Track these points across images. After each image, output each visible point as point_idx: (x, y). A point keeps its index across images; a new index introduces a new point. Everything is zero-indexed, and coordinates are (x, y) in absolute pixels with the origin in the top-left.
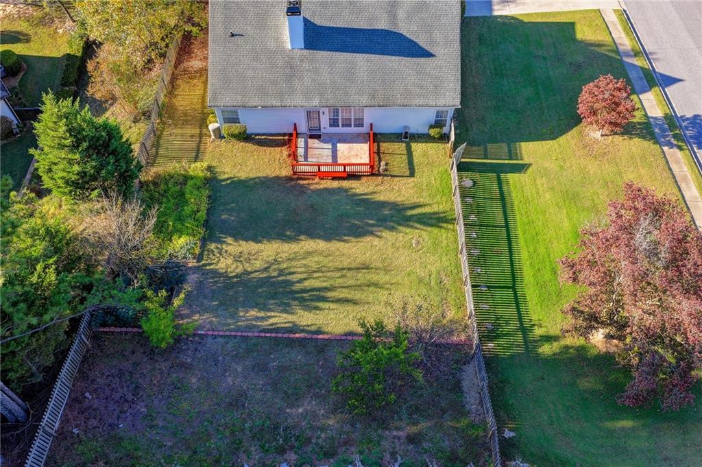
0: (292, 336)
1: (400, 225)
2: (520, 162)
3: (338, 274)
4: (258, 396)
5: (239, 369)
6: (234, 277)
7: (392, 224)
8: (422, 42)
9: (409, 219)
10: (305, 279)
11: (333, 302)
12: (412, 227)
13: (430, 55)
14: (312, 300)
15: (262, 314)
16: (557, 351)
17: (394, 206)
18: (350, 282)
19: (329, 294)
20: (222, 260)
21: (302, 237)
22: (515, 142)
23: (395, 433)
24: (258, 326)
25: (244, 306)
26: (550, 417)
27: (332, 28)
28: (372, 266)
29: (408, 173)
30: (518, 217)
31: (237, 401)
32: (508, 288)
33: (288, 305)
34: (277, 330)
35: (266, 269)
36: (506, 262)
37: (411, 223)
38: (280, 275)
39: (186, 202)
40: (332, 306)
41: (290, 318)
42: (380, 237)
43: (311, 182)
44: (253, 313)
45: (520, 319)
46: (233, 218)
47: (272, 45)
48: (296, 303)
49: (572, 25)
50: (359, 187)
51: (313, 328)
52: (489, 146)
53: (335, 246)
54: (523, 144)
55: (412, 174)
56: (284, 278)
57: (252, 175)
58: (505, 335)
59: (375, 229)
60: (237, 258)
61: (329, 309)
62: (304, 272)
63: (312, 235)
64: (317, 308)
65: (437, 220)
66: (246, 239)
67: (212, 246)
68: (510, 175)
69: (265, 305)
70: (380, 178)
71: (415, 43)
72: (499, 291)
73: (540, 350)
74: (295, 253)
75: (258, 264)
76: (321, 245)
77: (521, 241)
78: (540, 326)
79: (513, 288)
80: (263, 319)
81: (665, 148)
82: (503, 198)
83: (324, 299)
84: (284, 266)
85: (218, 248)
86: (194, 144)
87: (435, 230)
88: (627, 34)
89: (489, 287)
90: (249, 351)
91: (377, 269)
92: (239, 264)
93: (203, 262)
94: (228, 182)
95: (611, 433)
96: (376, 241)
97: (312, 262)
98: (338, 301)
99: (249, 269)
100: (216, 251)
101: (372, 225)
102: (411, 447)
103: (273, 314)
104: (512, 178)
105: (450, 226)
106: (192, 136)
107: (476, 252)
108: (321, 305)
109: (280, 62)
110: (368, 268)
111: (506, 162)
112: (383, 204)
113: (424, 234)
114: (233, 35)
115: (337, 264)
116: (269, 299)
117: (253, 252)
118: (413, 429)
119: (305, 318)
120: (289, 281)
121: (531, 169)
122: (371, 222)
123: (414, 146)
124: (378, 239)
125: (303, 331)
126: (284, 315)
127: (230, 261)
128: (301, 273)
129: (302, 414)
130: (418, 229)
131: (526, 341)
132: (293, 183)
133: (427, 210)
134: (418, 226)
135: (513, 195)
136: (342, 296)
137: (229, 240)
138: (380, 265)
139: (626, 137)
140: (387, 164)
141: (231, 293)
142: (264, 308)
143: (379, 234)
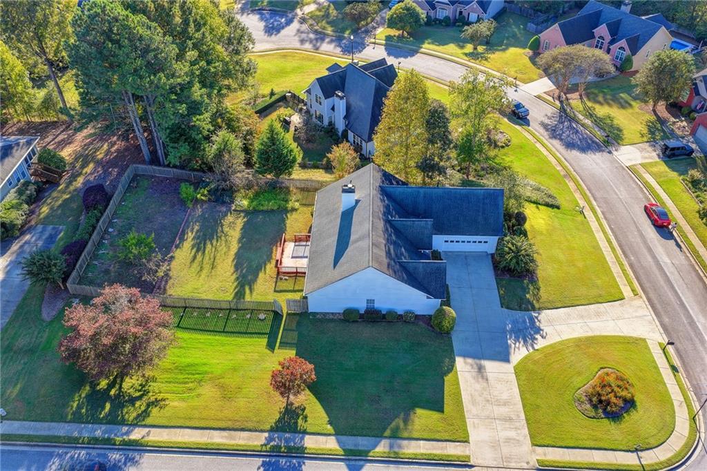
0: (178, 239)
1: (238, 283)
2: (278, 344)
5: (165, 222)
6: (221, 222)
8: (342, 260)
9: (242, 288)
11: (195, 254)
12: (236, 288)
13: (335, 267)
14: (198, 247)
15: (195, 230)
18: (205, 261)
19: (200, 254)
20: (233, 218)
22: (297, 347)
24: (188, 229)
25: (202, 225)
28: (213, 271)
29: (277, 289)
30: (229, 339)
31: (149, 220)
32: (179, 324)
33: (198, 238)
34: (183, 234)
35: (222, 232)
37: (239, 288)
38: (217, 237)
39: (270, 202)
41: (190, 240)
42: (232, 275)
44: (196, 228)
46: (259, 220)
48: (198, 241)
51: (180, 246)
52: (296, 333)
54: (294, 352)
55: (275, 291)
56: (215, 237)
57: (288, 225)
59: (239, 271)
60: (232, 223)
61: (190, 253)
64: (192, 249)
66: (244, 225)
67: (242, 214)
68: (266, 340)
69: (200, 231)
70: (276, 276)
74: (230, 242)
75: (226, 229)
77: (211, 337)
79: (178, 327)
80: (192, 231)
82: (246, 333)
83: (198, 251)
84: (223, 238)
85: (241, 216)
87: (230, 298)
88: (422, 454)
89: (183, 316)
90: (173, 224)
91: (211, 272)
92: (228, 223)
93: (233, 212)
94: (285, 217)
99: (224, 226)
100: (239, 216)
101: (241, 271)
103: (194, 234)
104: (264, 341)
107: (209, 314)
108: (194, 250)
110: (212, 268)
111: (279, 340)
112: (256, 276)
113: (229, 293)
115: (217, 258)
116: (203, 233)
117: (235, 228)
119: (188, 244)
120: (213, 238)
121: (269, 352)
122: (244, 271)
124: (231, 273)
125: (180, 243)
126: (192, 237)
127: (231, 220)
128: (217, 244)
130: (234, 290)
133: (247, 295)
134: (236, 291)
137: (245, 220)
138: (213, 274)
140: (286, 279)
141: (211, 221)
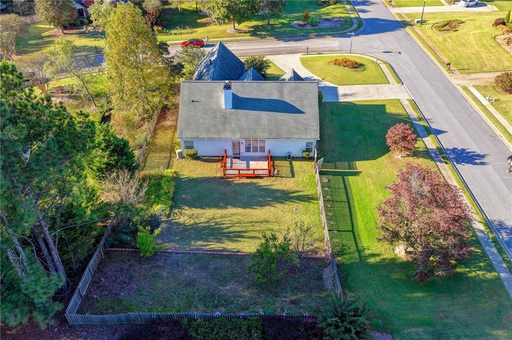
0: (223, 253)
1: (286, 201)
2: (355, 171)
3: (250, 225)
4: (203, 281)
5: (192, 268)
6: (189, 226)
7: (281, 200)
8: (297, 105)
9: (292, 198)
10: (230, 227)
11: (246, 238)
12: (293, 202)
13: (302, 112)
14: (234, 237)
15: (205, 243)
16: (379, 261)
17: (283, 192)
18: (256, 229)
19: (244, 234)
20: (182, 217)
21: (229, 207)
22: (352, 161)
23: (283, 299)
24: (203, 249)
25: (194, 239)
26: (374, 291)
27: (248, 98)
28: (270, 220)
29: (291, 176)
30: (355, 197)
31: (190, 283)
32: (350, 231)
33: (220, 239)
34: (214, 251)
35: (207, 222)
36: (348, 218)
37: (292, 200)
38: (215, 225)
39: (162, 188)
40: (246, 240)
41: (222, 245)
42: (274, 207)
43: (234, 179)
44: (200, 243)
45: (357, 246)
46: (188, 197)
47: (214, 106)
48: (225, 238)
49: (384, 106)
50: (262, 182)
51: (235, 250)
52: (337, 163)
53: (248, 211)
54: (357, 162)
55: (293, 176)
56: (218, 226)
57: (200, 176)
58: (348, 253)
59: (271, 203)
60: (191, 217)
62: (229, 224)
63: (235, 206)
64: (237, 241)
65: (308, 199)
66: (196, 207)
67: (176, 211)
68: (349, 177)
69: (207, 239)
70: (274, 178)
71: (293, 106)
72: (344, 233)
73: (369, 261)
74: (225, 214)
75: (203, 220)
76: (240, 210)
77: (357, 209)
78: (369, 249)
79: (353, 231)
80: (205, 245)
81: (438, 163)
82: (346, 188)
83: (242, 237)
84: (219, 220)
85: (179, 212)
86: (167, 161)
87: (307, 204)
88: (415, 110)
89: (338, 231)
90: (197, 260)
91: (273, 222)
92: (192, 219)
93: (171, 218)
94: (186, 179)
95: (410, 299)
96: (272, 209)
97: (235, 218)
98: (250, 237)
99: (198, 222)
100: (178, 213)
101: (270, 201)
102: (293, 306)
103: (211, 243)
104: (351, 179)
105: (316, 202)
106: (165, 157)
107: (330, 214)
108: (240, 239)
109: (219, 115)
110: (267, 222)
111: (347, 171)
112: (277, 191)
113: (300, 205)
114: (193, 101)
115: (249, 220)
116: (210, 236)
117: (200, 214)
118: (294, 298)
119: (230, 246)
120: (221, 228)
121: (362, 174)
122: (269, 199)
123: (294, 163)
124: (273, 208)
125: (229, 251)
126: (218, 244)
127: (186, 218)
128: (228, 224)
129: (228, 289)
130: (296, 203)
131: (360, 256)
132: (224, 180)
133: (302, 193)
134: (297, 201)
135: (352, 186)
136: (252, 235)
137: (186, 208)
138: (274, 220)
139: (415, 157)
140: (278, 171)
141: (187, 233)
142: (207, 240)
143: (274, 205)
